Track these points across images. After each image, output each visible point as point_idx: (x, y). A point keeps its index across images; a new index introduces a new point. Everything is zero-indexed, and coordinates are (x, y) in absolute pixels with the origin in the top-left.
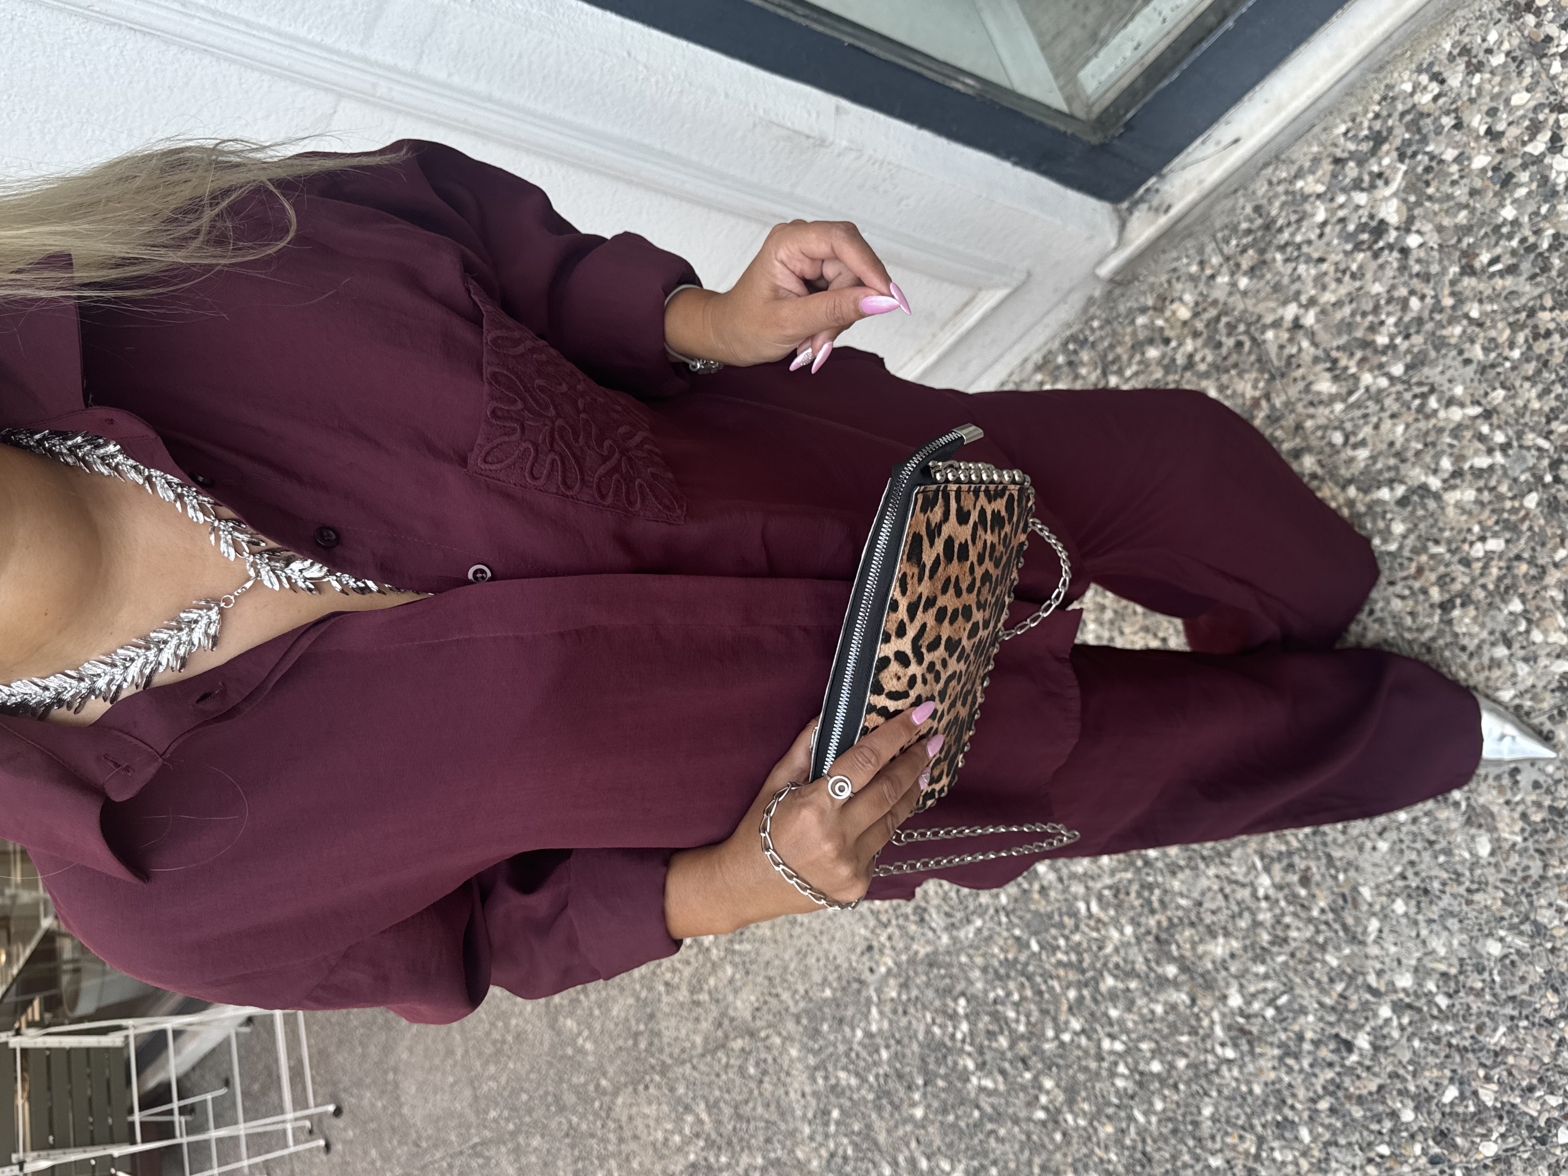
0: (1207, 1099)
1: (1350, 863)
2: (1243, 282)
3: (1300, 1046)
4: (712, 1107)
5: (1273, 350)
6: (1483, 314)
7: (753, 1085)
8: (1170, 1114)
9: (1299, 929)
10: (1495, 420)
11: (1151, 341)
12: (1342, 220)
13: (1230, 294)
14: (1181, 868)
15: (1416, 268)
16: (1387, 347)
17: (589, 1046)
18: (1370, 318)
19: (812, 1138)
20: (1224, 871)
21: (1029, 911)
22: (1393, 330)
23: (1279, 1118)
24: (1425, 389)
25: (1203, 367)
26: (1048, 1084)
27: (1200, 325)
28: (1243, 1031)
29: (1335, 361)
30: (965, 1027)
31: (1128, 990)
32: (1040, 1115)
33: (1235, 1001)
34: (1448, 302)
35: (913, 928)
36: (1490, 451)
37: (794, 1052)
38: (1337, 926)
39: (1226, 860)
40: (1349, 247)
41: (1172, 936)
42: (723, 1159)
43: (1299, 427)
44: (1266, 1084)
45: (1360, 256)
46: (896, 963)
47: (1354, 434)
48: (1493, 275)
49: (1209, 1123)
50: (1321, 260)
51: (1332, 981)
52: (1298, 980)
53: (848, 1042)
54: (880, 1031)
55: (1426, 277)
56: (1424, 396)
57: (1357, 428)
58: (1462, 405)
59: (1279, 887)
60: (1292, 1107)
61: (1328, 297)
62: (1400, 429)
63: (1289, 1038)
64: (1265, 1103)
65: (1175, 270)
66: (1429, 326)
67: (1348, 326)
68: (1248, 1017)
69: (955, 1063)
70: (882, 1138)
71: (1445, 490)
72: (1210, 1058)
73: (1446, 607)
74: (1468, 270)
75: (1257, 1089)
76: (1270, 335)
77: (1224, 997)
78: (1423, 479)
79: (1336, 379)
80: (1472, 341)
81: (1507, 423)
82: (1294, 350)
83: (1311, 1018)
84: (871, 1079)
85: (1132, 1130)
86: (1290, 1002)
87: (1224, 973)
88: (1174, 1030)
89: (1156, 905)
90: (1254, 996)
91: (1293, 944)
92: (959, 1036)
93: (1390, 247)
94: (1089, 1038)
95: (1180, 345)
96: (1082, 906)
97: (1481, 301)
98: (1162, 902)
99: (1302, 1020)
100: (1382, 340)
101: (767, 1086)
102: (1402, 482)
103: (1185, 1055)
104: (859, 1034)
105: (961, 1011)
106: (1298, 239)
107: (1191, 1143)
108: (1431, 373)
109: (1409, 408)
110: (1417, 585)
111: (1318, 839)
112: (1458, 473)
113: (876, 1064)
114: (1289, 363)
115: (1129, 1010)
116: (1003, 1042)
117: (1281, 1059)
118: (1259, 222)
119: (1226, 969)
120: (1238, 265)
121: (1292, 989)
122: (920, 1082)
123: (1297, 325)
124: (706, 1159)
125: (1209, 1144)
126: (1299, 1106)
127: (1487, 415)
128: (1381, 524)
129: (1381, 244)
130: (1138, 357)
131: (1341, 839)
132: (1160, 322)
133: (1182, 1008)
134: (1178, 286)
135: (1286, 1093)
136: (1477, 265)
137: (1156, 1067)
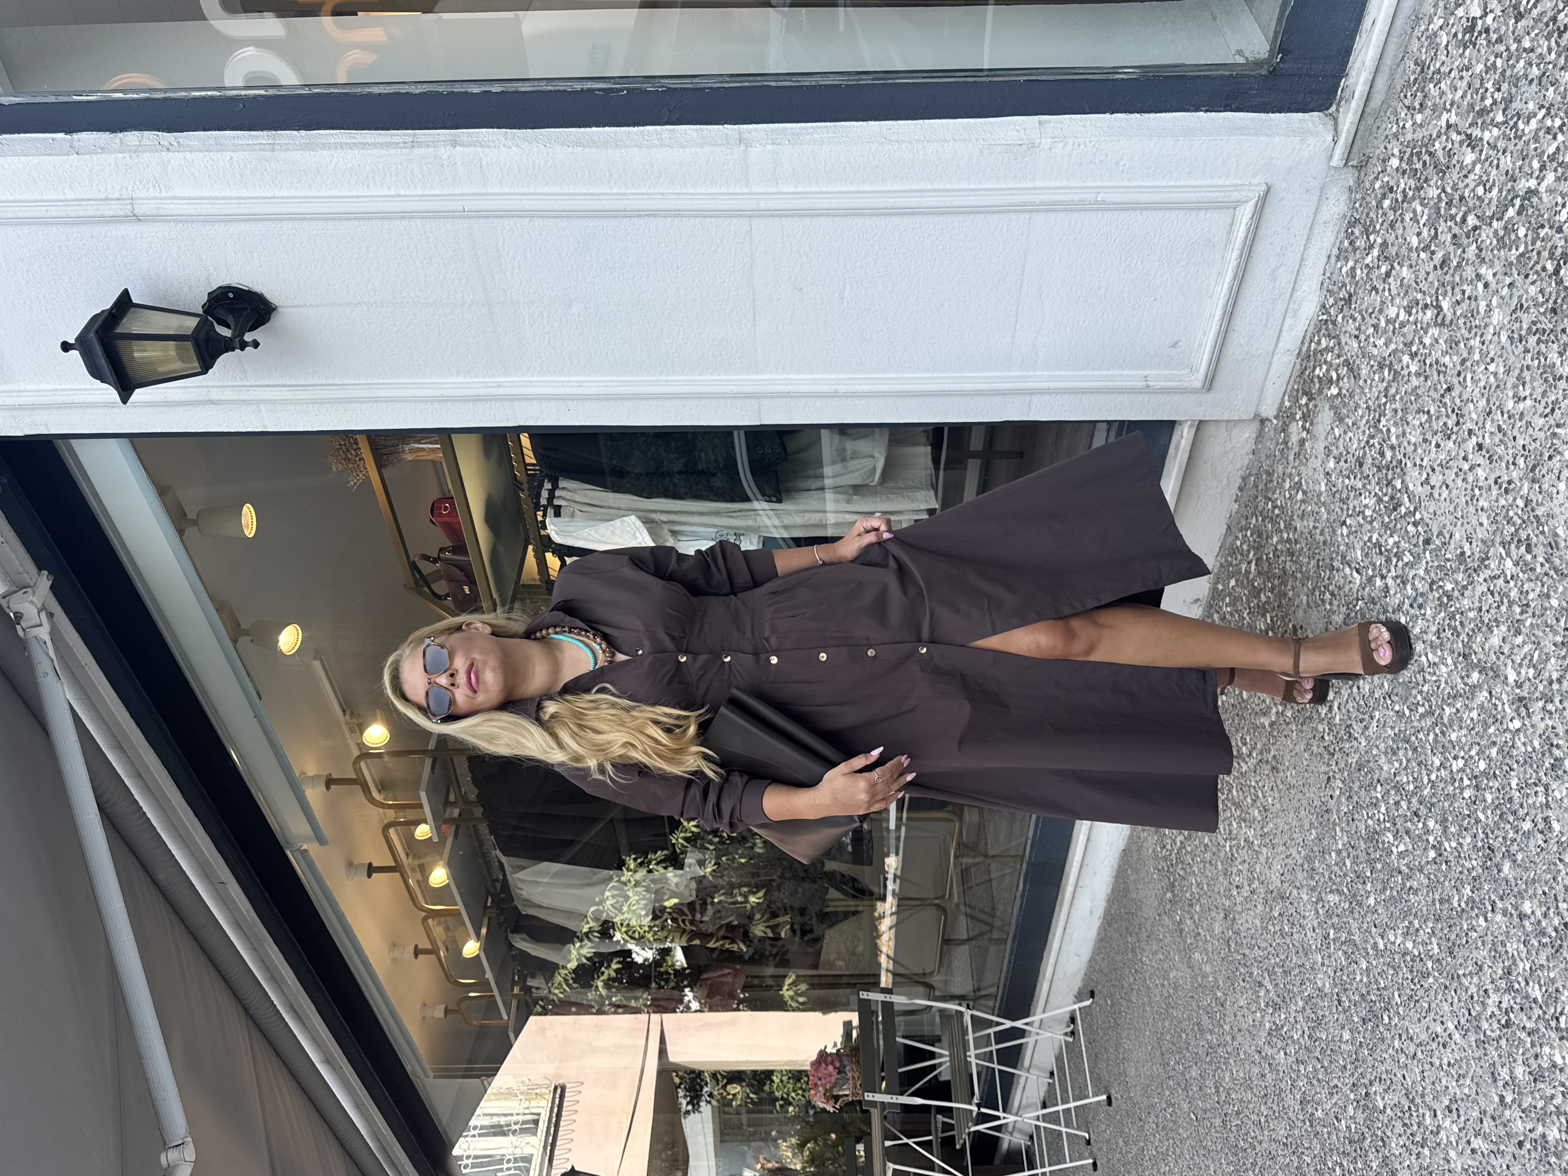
0: (1512, 773)
1: (1548, 515)
2: (1419, 118)
3: (1552, 690)
4: (1271, 973)
5: (1440, 153)
6: (1532, 41)
7: (1288, 941)
8: (1497, 802)
9: (1533, 590)
10: (1553, 113)
11: (1384, 196)
12: (1455, 35)
13: (1414, 131)
14: (1465, 587)
15: (1494, 37)
16: (1491, 105)
17: (1208, 969)
18: (1481, 91)
19: (1323, 964)
20: (1488, 572)
21: (1400, 684)
22: (1492, 90)
23: (1552, 761)
24: (1515, 119)
25: (1411, 193)
26: (1431, 824)
27: (1405, 166)
28: (1521, 699)
29: (1469, 136)
30: (1383, 809)
31: (1458, 710)
32: (1432, 854)
33: (1512, 677)
34: (1514, 47)
35: (1347, 745)
36: (1555, 138)
37: (1305, 897)
38: (1552, 573)
39: (1487, 563)
40: (1461, 51)
41: (1471, 647)
42: (1283, 1016)
43: (1462, 198)
44: (1540, 736)
45: (1468, 51)
46: (1343, 782)
47: (1488, 181)
48: (1531, 9)
49: (1518, 794)
50: (1451, 70)
51: (1558, 620)
52: (1541, 634)
53: (1329, 866)
54: (1344, 845)
55: (1500, 40)
56: (1516, 123)
57: (1488, 175)
58: (1535, 115)
59: (1516, 564)
60: (1558, 747)
61: (1460, 93)
62: (1509, 158)
63: (1545, 687)
64: (1543, 755)
65: (1387, 137)
66: (1508, 73)
67: (1472, 106)
68: (1519, 685)
69: (1383, 842)
70: (1356, 938)
71: (1539, 184)
72: (1509, 736)
73: (1557, 272)
74: (1519, 17)
75: (1536, 744)
76: (1437, 144)
77: (1506, 678)
78: (1527, 185)
79: (1473, 148)
80: (1531, 64)
81: (1559, 109)
82: (1450, 146)
83: (1553, 660)
84: (1345, 890)
85: (1480, 831)
86: (1539, 656)
87: (1502, 657)
88: (1486, 727)
89: (1459, 627)
90: (1520, 665)
91: (1532, 605)
92: (1382, 817)
93: (1480, 33)
94: (1445, 768)
95: (1398, 187)
96: (1424, 659)
97: (1528, 34)
98: (1461, 623)
99: (1549, 667)
100: (1488, 102)
101: (1295, 936)
102: (1517, 196)
103: (1494, 743)
104: (1333, 855)
105: (1379, 796)
106: (1438, 66)
107: (1511, 819)
108: (1516, 105)
109: (1510, 139)
110: (1538, 267)
111: (1529, 509)
112: (1543, 168)
113: (1345, 875)
114: (1449, 157)
115: (1461, 728)
116: (1404, 804)
117: (1544, 708)
118: (1419, 68)
119: (1502, 653)
120: (1414, 109)
121: (1539, 643)
122: (1369, 874)
123: (1449, 126)
124: (1274, 1023)
125: (1521, 813)
126: (1561, 742)
127: (1548, 113)
128: (1513, 237)
129: (1476, 34)
130: (1380, 212)
131: (1540, 497)
132: (1386, 179)
133: (1486, 704)
134: (1389, 146)
135: (1552, 736)
136: (1522, 9)
137: (1482, 765)
